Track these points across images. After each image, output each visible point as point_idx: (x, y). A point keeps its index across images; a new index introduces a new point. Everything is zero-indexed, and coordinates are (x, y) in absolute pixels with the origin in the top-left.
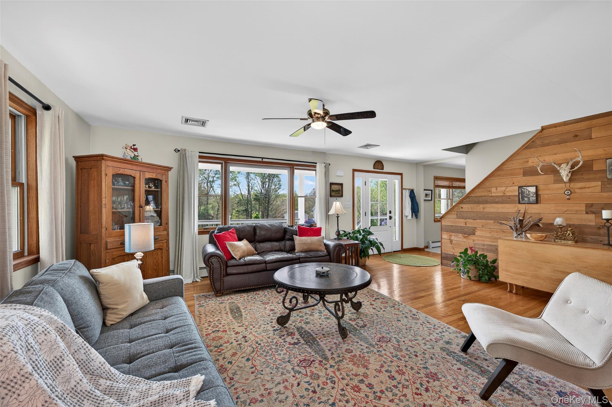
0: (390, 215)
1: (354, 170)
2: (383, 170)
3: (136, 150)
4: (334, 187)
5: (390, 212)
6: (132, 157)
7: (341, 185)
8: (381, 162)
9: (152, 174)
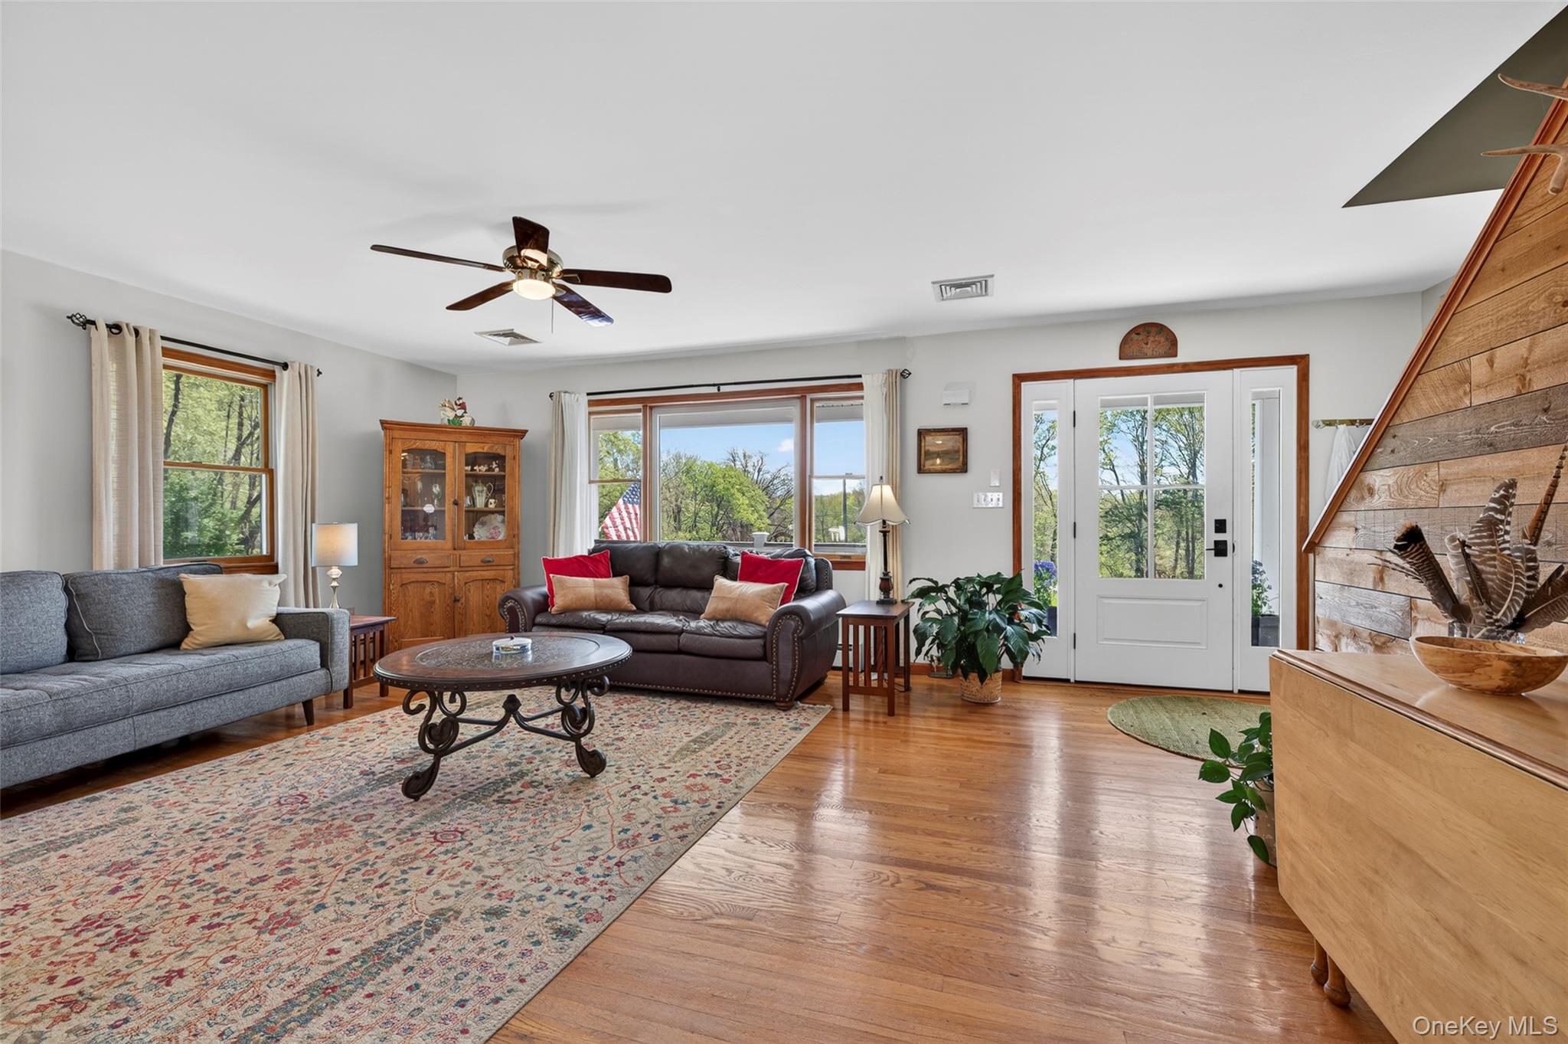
0: (1221, 537)
1: (1019, 379)
2: (1176, 356)
3: (463, 406)
4: (938, 442)
5: (1220, 526)
6: (451, 419)
7: (963, 432)
8: (1161, 329)
9: (482, 445)
